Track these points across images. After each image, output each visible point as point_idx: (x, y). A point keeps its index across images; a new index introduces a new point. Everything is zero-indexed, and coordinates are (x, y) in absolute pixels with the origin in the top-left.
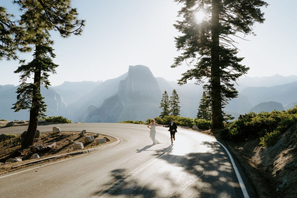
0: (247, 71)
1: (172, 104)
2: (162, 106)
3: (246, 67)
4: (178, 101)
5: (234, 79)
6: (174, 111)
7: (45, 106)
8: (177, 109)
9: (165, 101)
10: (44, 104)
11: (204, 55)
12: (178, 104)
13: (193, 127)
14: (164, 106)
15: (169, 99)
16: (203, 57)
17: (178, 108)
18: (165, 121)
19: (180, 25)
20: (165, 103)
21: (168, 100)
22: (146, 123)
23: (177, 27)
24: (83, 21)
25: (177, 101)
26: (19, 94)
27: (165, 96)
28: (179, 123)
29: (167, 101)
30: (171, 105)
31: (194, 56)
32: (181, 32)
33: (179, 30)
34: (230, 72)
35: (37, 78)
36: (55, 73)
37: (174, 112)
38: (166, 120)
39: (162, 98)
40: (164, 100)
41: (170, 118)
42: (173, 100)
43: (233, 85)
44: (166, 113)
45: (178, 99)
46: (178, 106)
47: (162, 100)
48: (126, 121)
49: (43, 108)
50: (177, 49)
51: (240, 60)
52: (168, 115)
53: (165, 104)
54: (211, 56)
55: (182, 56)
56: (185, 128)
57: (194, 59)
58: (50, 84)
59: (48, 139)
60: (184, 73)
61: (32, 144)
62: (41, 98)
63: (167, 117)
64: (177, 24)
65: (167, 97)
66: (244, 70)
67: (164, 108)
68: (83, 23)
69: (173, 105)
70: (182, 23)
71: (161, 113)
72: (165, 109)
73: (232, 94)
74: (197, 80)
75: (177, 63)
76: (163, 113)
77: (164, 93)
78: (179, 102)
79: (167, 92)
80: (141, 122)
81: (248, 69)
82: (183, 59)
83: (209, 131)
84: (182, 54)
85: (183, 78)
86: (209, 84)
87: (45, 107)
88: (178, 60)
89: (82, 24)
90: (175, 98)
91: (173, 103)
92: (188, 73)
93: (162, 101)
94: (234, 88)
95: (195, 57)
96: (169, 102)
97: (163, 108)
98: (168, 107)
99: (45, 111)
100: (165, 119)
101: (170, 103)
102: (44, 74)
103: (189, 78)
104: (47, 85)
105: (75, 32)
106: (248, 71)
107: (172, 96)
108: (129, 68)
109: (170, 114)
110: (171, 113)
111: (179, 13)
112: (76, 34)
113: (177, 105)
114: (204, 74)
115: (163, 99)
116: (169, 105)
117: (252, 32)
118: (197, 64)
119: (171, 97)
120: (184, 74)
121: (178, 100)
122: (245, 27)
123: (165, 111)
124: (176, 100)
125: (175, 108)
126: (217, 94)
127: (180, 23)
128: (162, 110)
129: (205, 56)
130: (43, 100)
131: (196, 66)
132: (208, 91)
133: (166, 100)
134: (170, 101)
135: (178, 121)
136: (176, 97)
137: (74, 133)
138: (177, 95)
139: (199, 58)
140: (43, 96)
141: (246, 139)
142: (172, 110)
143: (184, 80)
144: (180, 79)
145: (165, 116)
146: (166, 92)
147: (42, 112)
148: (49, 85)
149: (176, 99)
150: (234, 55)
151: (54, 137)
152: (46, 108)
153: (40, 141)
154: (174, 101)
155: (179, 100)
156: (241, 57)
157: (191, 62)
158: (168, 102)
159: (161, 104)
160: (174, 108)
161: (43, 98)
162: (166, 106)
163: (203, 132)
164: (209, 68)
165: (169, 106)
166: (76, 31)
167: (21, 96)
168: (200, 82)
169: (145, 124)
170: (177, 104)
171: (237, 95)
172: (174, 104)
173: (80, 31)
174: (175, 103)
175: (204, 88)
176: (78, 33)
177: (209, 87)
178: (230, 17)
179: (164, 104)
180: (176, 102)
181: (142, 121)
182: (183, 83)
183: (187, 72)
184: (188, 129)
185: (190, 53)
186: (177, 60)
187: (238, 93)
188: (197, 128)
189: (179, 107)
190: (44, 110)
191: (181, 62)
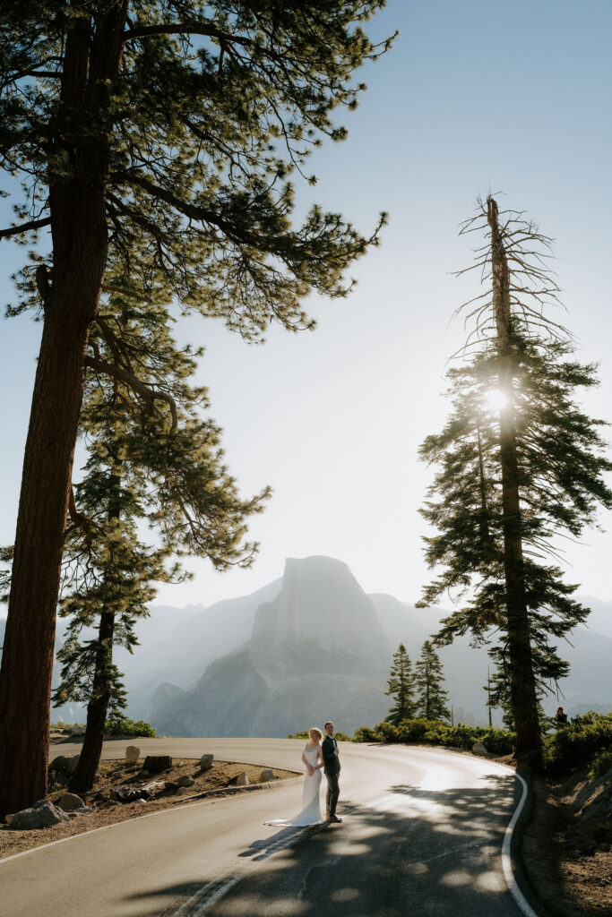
0: (584, 616)
1: (420, 683)
2: (392, 691)
3: (583, 607)
4: (438, 675)
5: (559, 634)
6: (429, 704)
7: (124, 693)
8: (436, 700)
9: (401, 675)
10: (121, 689)
11: (491, 577)
12: (440, 683)
13: (474, 748)
14: (397, 691)
15: (414, 669)
16: (487, 583)
17: (441, 695)
18: (404, 732)
19: (432, 510)
20: (402, 679)
21: (410, 673)
22: (355, 738)
23: (426, 514)
24: (256, 544)
25: (436, 675)
26: (66, 665)
27: (402, 661)
28: (439, 737)
29: (408, 675)
30: (418, 687)
31: (466, 581)
32: (435, 528)
33: (431, 522)
34: (551, 617)
35: (107, 628)
36: (147, 616)
37: (428, 709)
38: (408, 732)
39: (394, 666)
40: (398, 672)
41: (416, 725)
42: (424, 671)
43: (554, 649)
44: (403, 712)
45: (437, 668)
46: (441, 690)
47: (394, 671)
48: (300, 732)
49: (120, 699)
50: (427, 565)
51: (570, 590)
52: (411, 718)
53: (400, 682)
54: (504, 581)
55: (441, 580)
56: (455, 750)
57: (467, 587)
58: (137, 641)
59: (120, 777)
60: (446, 617)
61: (91, 787)
62: (117, 675)
63: (409, 721)
64: (426, 508)
65: (408, 662)
66: (578, 613)
67: (399, 695)
68: (257, 548)
69: (426, 687)
70: (438, 507)
71: (391, 711)
72: (402, 698)
73: (556, 669)
74: (476, 636)
75: (428, 598)
76: (396, 710)
77: (396, 650)
78: (442, 676)
79: (406, 648)
80: (341, 735)
81: (588, 611)
82: (442, 587)
83: (510, 757)
84: (440, 576)
85: (444, 632)
86: (502, 645)
87: (122, 697)
88: (432, 592)
89: (255, 550)
90: (431, 665)
91: (425, 679)
92: (455, 618)
93: (393, 674)
94: (558, 656)
95: (469, 584)
96: (414, 679)
97: (396, 695)
98: (411, 693)
99: (124, 707)
100: (403, 728)
101: (416, 680)
102: (124, 618)
103: (459, 632)
104: (131, 645)
105: (241, 564)
106: (588, 618)
107: (422, 660)
108: (285, 565)
109: (417, 714)
110: (420, 709)
111: (430, 490)
112: (243, 567)
113: (436, 687)
114: (493, 620)
115: (396, 670)
116: (413, 686)
117: (596, 523)
118: (475, 599)
119: (418, 663)
120: (445, 621)
121: (437, 671)
122: (572, 523)
123: (402, 704)
124: (433, 673)
125: (432, 695)
126: (521, 669)
127: (432, 506)
128: (392, 702)
129: (492, 580)
130: (120, 680)
131: (473, 602)
132: (502, 661)
133: (406, 673)
134: (415, 676)
135: (436, 734)
136: (434, 664)
137: (182, 763)
138: (436, 658)
139: (478, 585)
140: (120, 670)
141: (573, 770)
142: (423, 700)
143: (446, 635)
144: (437, 633)
145: (405, 720)
146: (402, 649)
147: (118, 708)
148: (135, 643)
149: (434, 668)
150: (557, 580)
151: (134, 771)
152: (125, 700)
153: (104, 780)
154: (427, 676)
155: (441, 671)
156: (573, 583)
157: (459, 595)
158: (410, 677)
159: (390, 683)
160: (427, 695)
161: (122, 676)
162: (404, 691)
163: (498, 759)
164: (503, 607)
165: (415, 690)
166: (244, 561)
167: (71, 671)
168: (482, 641)
169: (354, 741)
170: (437, 683)
171: (566, 671)
172: (428, 684)
173: (250, 562)
174: (430, 682)
175: (491, 655)
176: (248, 564)
177: (503, 654)
178: (544, 493)
179: (400, 685)
180: (432, 677)
181: (341, 732)
182: (445, 641)
183: (454, 616)
184: (460, 752)
185: (457, 574)
186: (429, 592)
187: (568, 668)
188: (485, 751)
189: (443, 692)
190: (122, 703)
191: (438, 596)
